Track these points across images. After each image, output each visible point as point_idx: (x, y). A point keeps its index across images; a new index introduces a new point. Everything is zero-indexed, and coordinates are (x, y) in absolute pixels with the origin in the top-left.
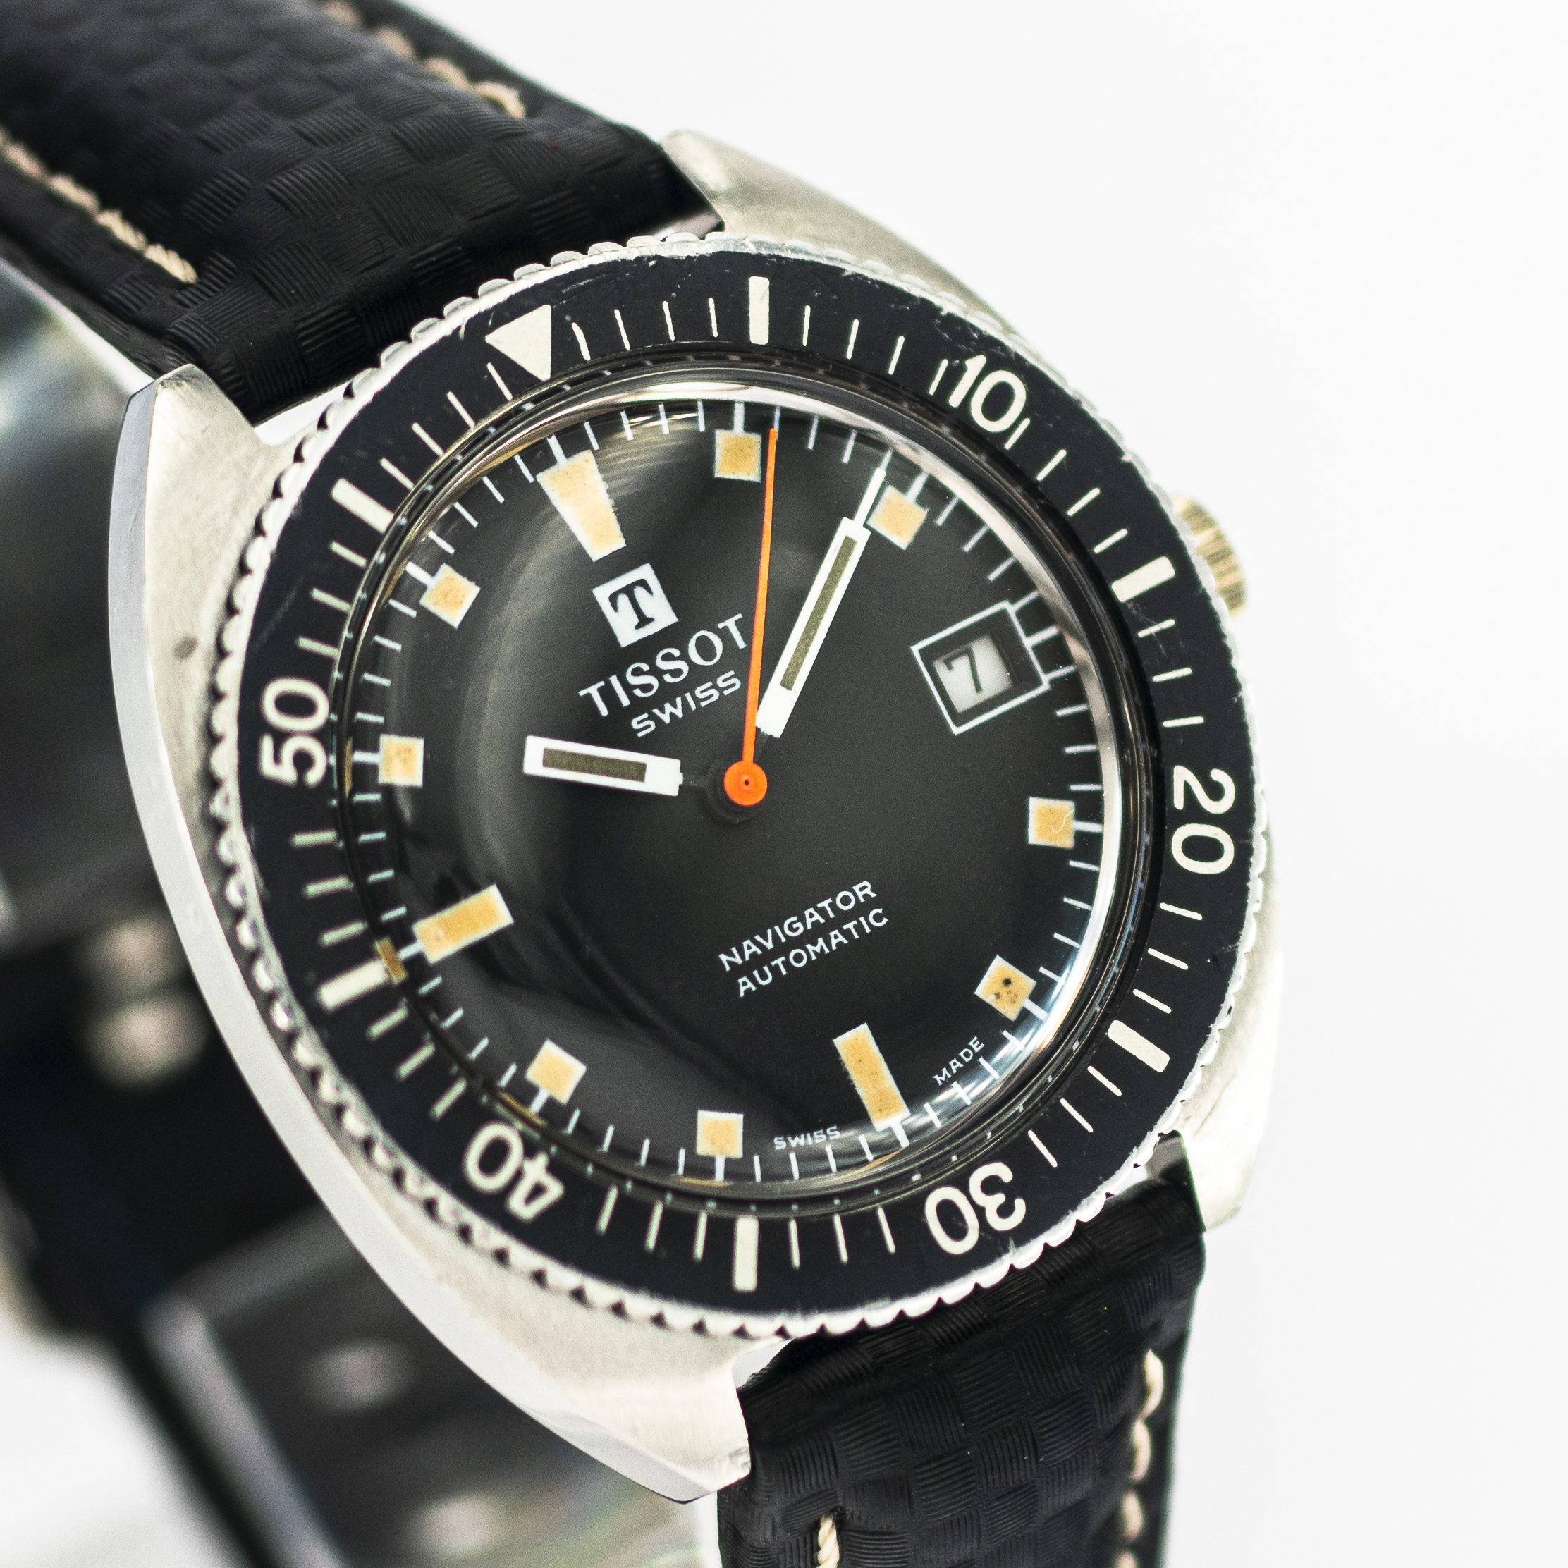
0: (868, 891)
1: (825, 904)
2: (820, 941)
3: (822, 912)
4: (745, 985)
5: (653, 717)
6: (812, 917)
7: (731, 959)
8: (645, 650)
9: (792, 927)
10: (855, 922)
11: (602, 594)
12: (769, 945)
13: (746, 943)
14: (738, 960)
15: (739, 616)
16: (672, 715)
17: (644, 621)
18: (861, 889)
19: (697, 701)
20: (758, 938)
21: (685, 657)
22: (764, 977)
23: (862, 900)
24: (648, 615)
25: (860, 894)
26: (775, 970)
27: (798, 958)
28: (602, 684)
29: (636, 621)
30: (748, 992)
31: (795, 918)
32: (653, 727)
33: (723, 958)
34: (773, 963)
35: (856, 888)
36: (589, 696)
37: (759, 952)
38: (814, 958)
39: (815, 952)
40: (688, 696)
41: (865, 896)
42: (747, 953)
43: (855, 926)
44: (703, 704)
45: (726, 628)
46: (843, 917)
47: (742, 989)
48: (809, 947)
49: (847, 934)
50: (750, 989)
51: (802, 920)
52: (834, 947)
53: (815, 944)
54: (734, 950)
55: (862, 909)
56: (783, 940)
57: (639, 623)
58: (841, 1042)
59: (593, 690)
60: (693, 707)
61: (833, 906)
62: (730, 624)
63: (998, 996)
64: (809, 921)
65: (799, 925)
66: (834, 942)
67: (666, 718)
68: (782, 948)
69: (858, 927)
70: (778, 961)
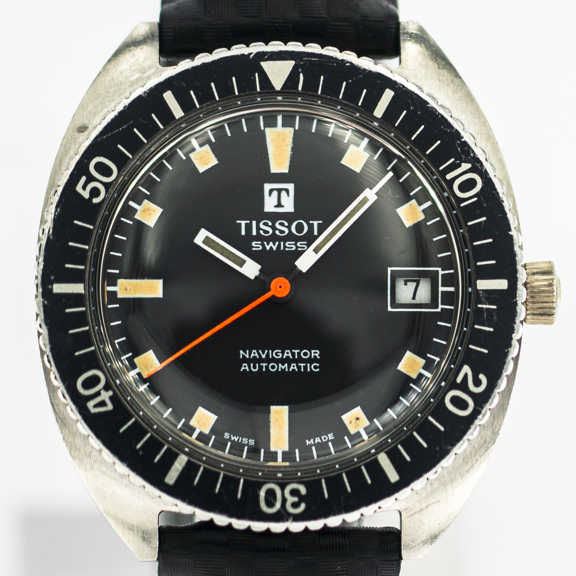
0: (317, 355)
1: (296, 351)
2: (286, 365)
3: (293, 353)
4: (245, 367)
5: (263, 245)
6: (288, 354)
7: (245, 354)
8: (274, 217)
9: (276, 354)
10: (305, 364)
11: (267, 187)
12: (264, 356)
13: (255, 351)
14: (247, 356)
15: (321, 222)
16: (271, 248)
17: (279, 205)
18: (315, 353)
19: (285, 246)
20: (260, 351)
21: (289, 227)
22: (255, 368)
23: (313, 357)
24: (282, 204)
25: (313, 354)
26: (261, 367)
27: (273, 367)
28: (248, 222)
29: (276, 204)
30: (245, 370)
31: (280, 351)
32: (261, 248)
33: (241, 352)
34: (261, 364)
35: (313, 351)
36: (240, 224)
37: (258, 357)
38: (280, 370)
39: (281, 368)
40: (282, 243)
41: (315, 356)
42: (253, 355)
43: (304, 366)
44: (287, 249)
45: (313, 224)
46: (301, 360)
47: (243, 368)
48: (280, 365)
49: (299, 368)
51: (283, 353)
52: (291, 370)
53: (283, 365)
54: (248, 351)
55: (311, 361)
56: (271, 357)
57: (277, 205)
58: (274, 409)
59: (243, 223)
60: (282, 248)
61: (299, 353)
62: (316, 223)
63: (351, 422)
64: (286, 355)
65: (281, 354)
66: (292, 368)
67: (268, 248)
68: (268, 360)
69: (305, 367)
70: (264, 365)
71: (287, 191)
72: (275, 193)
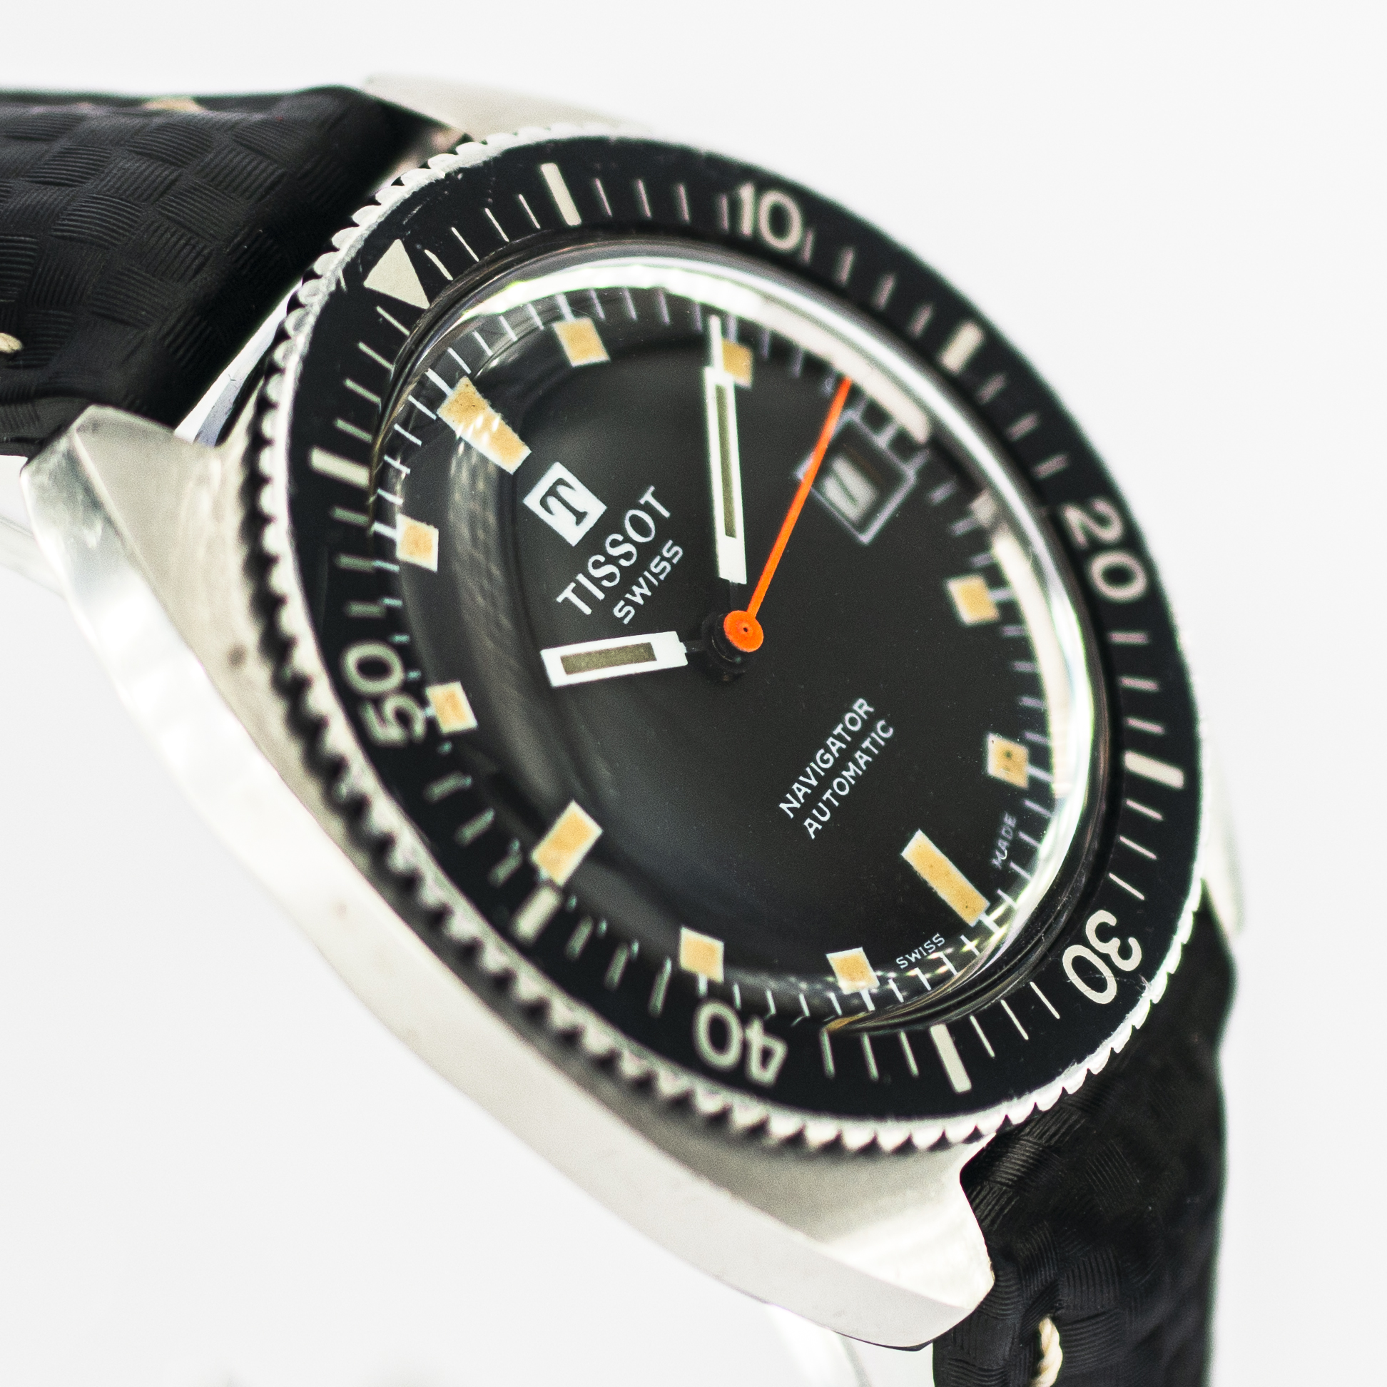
0: (866, 707)
1: (839, 730)
2: (851, 765)
3: (839, 738)
4: (812, 827)
5: (629, 602)
6: (835, 746)
7: (790, 805)
8: (593, 541)
9: (823, 760)
10: (869, 739)
11: (532, 501)
12: (814, 782)
13: (796, 786)
14: (796, 805)
15: (652, 489)
16: (643, 595)
17: (580, 516)
18: (861, 707)
19: (655, 575)
20: (801, 778)
21: (628, 539)
22: (823, 814)
23: (865, 717)
24: (581, 510)
25: (861, 712)
26: (828, 803)
27: (841, 786)
28: (573, 585)
29: (573, 518)
30: (816, 831)
31: (822, 751)
32: (633, 612)
33: (783, 806)
34: (824, 798)
35: (856, 707)
36: (566, 600)
37: (809, 791)
38: (853, 782)
39: (852, 777)
40: (646, 573)
41: (866, 713)
42: (800, 795)
43: (871, 743)
44: (662, 577)
45: (647, 503)
46: (858, 737)
47: (811, 831)
48: (844, 773)
49: (867, 751)
50: (817, 828)
51: (828, 750)
52: (864, 768)
53: (848, 769)
54: (788, 796)
55: (868, 726)
56: (823, 774)
57: (577, 520)
58: (909, 853)
59: (568, 593)
60: (656, 582)
61: (845, 729)
62: (648, 497)
63: (1007, 769)
64: (834, 749)
65: (827, 756)
66: (862, 762)
67: (640, 600)
68: (825, 782)
69: (874, 743)
70: (827, 795)
71: (561, 482)
72: (552, 501)
